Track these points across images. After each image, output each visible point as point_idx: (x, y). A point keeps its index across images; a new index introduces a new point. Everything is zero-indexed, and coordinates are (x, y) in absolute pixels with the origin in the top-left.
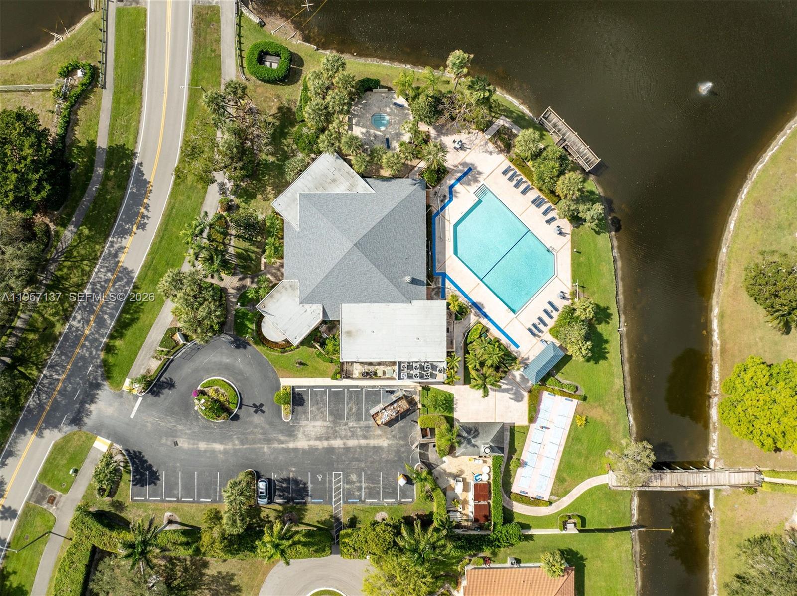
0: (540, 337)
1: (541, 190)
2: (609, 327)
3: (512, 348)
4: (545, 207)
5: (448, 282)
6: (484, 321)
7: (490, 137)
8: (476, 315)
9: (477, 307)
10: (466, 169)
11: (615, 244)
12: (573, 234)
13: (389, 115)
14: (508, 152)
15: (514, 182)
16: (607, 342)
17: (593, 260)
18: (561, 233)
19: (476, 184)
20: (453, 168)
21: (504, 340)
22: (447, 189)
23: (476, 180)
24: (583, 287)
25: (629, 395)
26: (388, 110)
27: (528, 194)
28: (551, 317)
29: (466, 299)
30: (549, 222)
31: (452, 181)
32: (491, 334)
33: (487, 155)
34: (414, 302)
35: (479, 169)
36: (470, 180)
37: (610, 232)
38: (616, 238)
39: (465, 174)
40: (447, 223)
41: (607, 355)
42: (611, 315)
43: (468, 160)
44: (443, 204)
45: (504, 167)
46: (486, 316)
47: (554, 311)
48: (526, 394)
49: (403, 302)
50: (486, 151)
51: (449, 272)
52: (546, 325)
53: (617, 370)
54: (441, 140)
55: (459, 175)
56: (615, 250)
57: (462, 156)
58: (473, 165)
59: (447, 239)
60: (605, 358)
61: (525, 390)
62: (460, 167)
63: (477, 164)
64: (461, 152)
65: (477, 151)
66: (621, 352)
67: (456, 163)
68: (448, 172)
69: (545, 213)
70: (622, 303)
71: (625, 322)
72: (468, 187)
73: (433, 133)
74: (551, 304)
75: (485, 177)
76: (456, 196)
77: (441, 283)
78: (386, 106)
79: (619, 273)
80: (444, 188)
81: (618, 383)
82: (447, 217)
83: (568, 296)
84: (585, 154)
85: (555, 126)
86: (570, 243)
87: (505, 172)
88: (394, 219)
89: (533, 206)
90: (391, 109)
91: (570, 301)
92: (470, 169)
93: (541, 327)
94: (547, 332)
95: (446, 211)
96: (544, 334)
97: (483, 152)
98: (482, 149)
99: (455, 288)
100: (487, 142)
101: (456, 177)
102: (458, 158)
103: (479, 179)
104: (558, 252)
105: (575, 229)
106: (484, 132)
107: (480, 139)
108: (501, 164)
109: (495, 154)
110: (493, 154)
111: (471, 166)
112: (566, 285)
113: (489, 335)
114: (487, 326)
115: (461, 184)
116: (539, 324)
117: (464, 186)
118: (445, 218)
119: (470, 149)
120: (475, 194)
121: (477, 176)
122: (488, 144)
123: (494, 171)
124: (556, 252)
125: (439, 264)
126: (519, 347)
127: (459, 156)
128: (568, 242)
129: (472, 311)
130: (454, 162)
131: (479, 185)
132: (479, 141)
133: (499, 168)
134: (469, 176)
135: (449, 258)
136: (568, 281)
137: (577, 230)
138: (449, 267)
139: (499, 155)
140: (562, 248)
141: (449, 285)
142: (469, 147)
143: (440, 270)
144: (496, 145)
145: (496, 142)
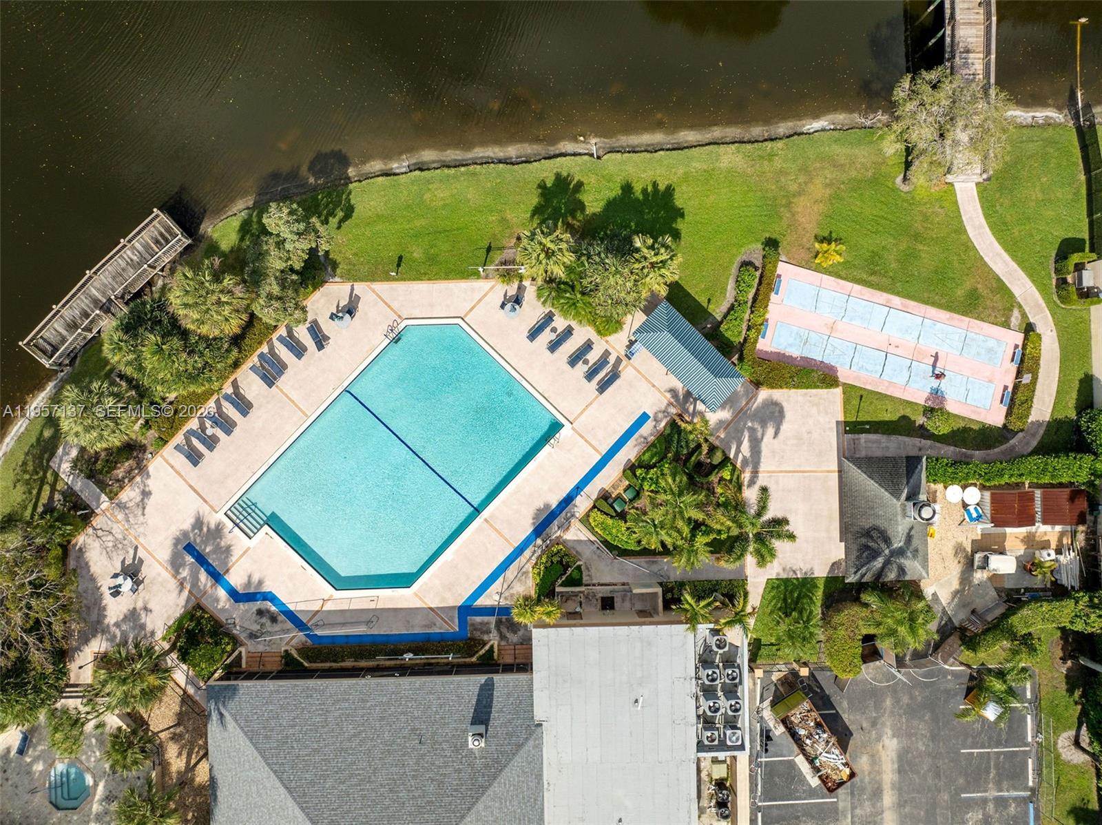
0: (619, 361)
1: (236, 365)
2: (590, 181)
3: (647, 429)
4: (284, 353)
5: (484, 601)
6: (582, 504)
7: (104, 497)
8: (565, 527)
9: (545, 521)
10: (190, 559)
11: (376, 165)
12: (353, 276)
13: (52, 765)
14: (143, 448)
15: (219, 433)
16: (627, 188)
17: (418, 223)
18: (350, 310)
19: (226, 531)
20: (186, 593)
21: (629, 453)
22: (243, 606)
23: (218, 531)
24: (489, 249)
25: (757, 131)
26: (39, 767)
27: (249, 397)
28: (569, 332)
29: (527, 553)
30: (321, 340)
31: (222, 593)
32: (613, 486)
33: (151, 503)
34: (539, 713)
35: (187, 525)
36: (218, 549)
37: (348, 180)
38: (364, 163)
39: (201, 560)
40: (329, 607)
41: (662, 187)
42: (558, 176)
43: (165, 554)
44: (282, 617)
45: (181, 461)
46: (568, 500)
47: (553, 324)
48: (764, 394)
49: (539, 747)
50: (142, 505)
51: (457, 598)
52: (588, 346)
53: (698, 161)
54: (117, 625)
55: (203, 576)
56: (394, 166)
57: (156, 569)
58: (177, 541)
59: (372, 606)
60: (669, 191)
61: (755, 396)
62: (185, 573)
63: (174, 531)
64: (145, 571)
65: (141, 530)
66: (653, 149)
67: (173, 584)
68: (199, 607)
69: (298, 350)
70: (528, 149)
71: (575, 140)
72: (236, 553)
73: (98, 645)
74: (534, 334)
75: (207, 508)
76: (260, 583)
77: (486, 619)
78: (29, 773)
79: (453, 155)
80: (239, 617)
81: (729, 157)
82: (316, 607)
83: (512, 290)
84: (147, 247)
85: (73, 326)
86: (377, 286)
87: (194, 458)
88: (312, 783)
89: (282, 382)
90: (36, 759)
91: (526, 283)
92: (190, 548)
93: (593, 357)
94: (607, 342)
95: (298, 609)
96: (611, 350)
97: (144, 515)
98: (135, 516)
99: (501, 579)
100: (117, 504)
101: (209, 584)
102: (160, 580)
103: (213, 526)
104: (400, 317)
105: (338, 271)
106: (93, 512)
107: (109, 522)
108: (172, 467)
109: (149, 482)
110: (147, 489)
111: (180, 547)
112: (485, 295)
113: (618, 491)
114: (594, 497)
115: (227, 571)
116: (586, 362)
117: (234, 564)
118: (318, 611)
119: (136, 548)
120: (252, 534)
121: (205, 529)
122: (123, 501)
123: (191, 487)
124: (399, 321)
125: (437, 624)
126: (644, 412)
127: (154, 579)
128: (374, 291)
129: (557, 537)
130: (169, 591)
131: (230, 524)
132: (115, 526)
133: (183, 474)
134: (207, 550)
135: (420, 599)
136: (473, 290)
137: (341, 266)
138: (443, 599)
139: (150, 474)
140: (389, 306)
141: (490, 596)
142: (131, 552)
143: (453, 622)
144: (126, 481)
145: (118, 481)
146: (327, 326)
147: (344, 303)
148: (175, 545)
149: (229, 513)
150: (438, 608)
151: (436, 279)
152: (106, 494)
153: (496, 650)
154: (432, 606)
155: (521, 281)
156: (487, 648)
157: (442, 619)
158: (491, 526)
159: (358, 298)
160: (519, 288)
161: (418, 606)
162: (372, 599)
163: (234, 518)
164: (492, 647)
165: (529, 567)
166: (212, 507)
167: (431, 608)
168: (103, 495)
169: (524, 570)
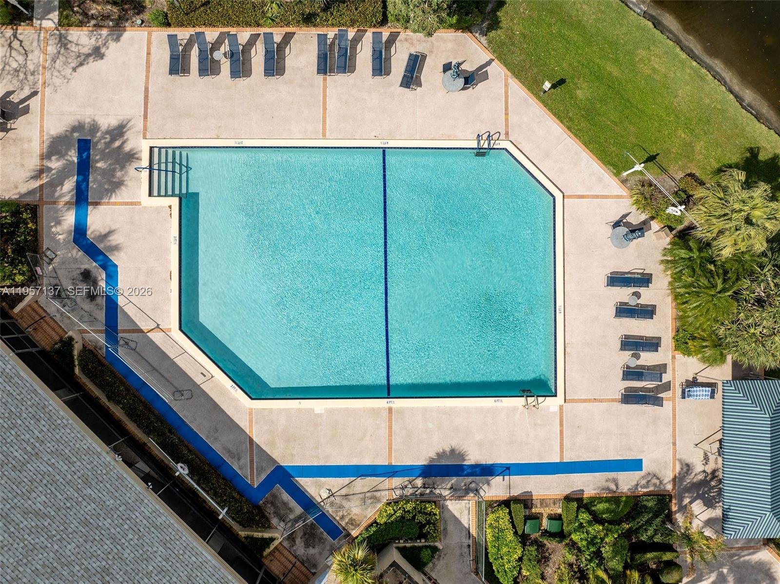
1: (308, 19)
3: (627, 482)
5: (311, 486)
6: (497, 488)
7: (55, 15)
8: (459, 493)
9: (445, 469)
10: (73, 156)
12: (501, 52)
14: (140, 8)
15: (226, 66)
17: (611, 68)
19: (135, 165)
20: (36, 184)
21: (590, 484)
22: (76, 252)
27: (289, 62)
28: (648, 312)
29: (397, 481)
30: (411, 79)
31: (70, 219)
32: (543, 502)
33: (93, 66)
35: (106, 122)
36: (109, 174)
39: (84, 168)
40: (156, 337)
43: (56, 127)
44: (102, 302)
45: (162, 55)
46: (487, 471)
47: (641, 290)
48: (766, 555)
50: (83, 60)
51: (287, 456)
52: (653, 344)
55: (69, 185)
57: (33, 132)
58: (78, 127)
59: (198, 379)
61: (755, 548)
62: (55, 164)
63: (86, 115)
64: (20, 123)
65: (57, 81)
67: (33, 163)
68: (34, 210)
69: (381, 66)
72: (121, 195)
74: (617, 280)
75: (139, 124)
76: (116, 248)
77: (293, 503)
80: (63, 258)
82: (144, 325)
83: (637, 218)
86: (515, 85)
87: (178, 65)
89: (335, 80)
91: (655, 225)
92: (84, 146)
93: (647, 358)
94: (674, 357)
95: (126, 309)
96: (669, 369)
97: (74, 69)
98: (65, 63)
99: (346, 480)
100: (61, 34)
101: (67, 198)
102: (26, 146)
103: (127, 148)
104: (507, 134)
105: (493, 34)
106: (31, 19)
107: (35, 44)
108: (149, 54)
109: (112, 45)
110: (103, 50)
111: (76, 135)
112: (606, 197)
113: (541, 510)
114: (515, 492)
115: (96, 204)
116: (637, 357)
117: (108, 203)
118: (141, 331)
119: (35, 93)
120: (155, 193)
121: (117, 144)
122: (69, 38)
123: (147, 89)
124: (503, 137)
125: (242, 461)
126: (641, 460)
127: (21, 140)
128: (506, 85)
129: (440, 495)
130: (23, 165)
131: (145, 163)
132: (36, 53)
133: (152, 69)
134: (99, 165)
135: (251, 421)
136: (600, 180)
137: (499, 32)
138: (272, 444)
139: (122, 39)
140: (507, 114)
141: (320, 486)
142: (26, 92)
143: (259, 474)
144: (93, 22)
145: (85, 14)
146: (431, 72)
147: (467, 67)
148: (74, 129)
149: (156, 150)
150: (258, 446)
151: (576, 135)
152: (61, 14)
153: (272, 547)
154: (255, 439)
155: (652, 218)
156: (267, 535)
157: (252, 461)
158: (390, 420)
159: (486, 77)
160: (645, 223)
161: (241, 425)
162: (205, 373)
163: (156, 160)
164: (272, 540)
165: (385, 496)
166: (145, 128)
167: (251, 440)
168: (57, 13)
169: (378, 494)
